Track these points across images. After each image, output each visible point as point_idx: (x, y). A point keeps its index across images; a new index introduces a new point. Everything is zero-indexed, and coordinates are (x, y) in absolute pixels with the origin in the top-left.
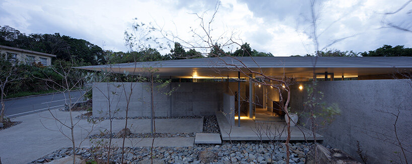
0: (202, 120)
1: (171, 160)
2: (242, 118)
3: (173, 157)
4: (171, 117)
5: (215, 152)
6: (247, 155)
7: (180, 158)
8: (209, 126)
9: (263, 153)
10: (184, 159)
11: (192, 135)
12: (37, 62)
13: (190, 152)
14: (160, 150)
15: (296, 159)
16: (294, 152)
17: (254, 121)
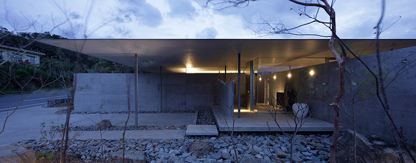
0: (197, 113)
1: (154, 153)
2: (242, 111)
3: (157, 149)
4: (162, 112)
5: (210, 144)
6: (251, 147)
7: (166, 150)
8: (204, 119)
9: (271, 145)
10: (170, 152)
11: (184, 128)
12: (24, 60)
13: (179, 144)
14: (142, 142)
15: (315, 152)
16: (309, 144)
17: (256, 113)
